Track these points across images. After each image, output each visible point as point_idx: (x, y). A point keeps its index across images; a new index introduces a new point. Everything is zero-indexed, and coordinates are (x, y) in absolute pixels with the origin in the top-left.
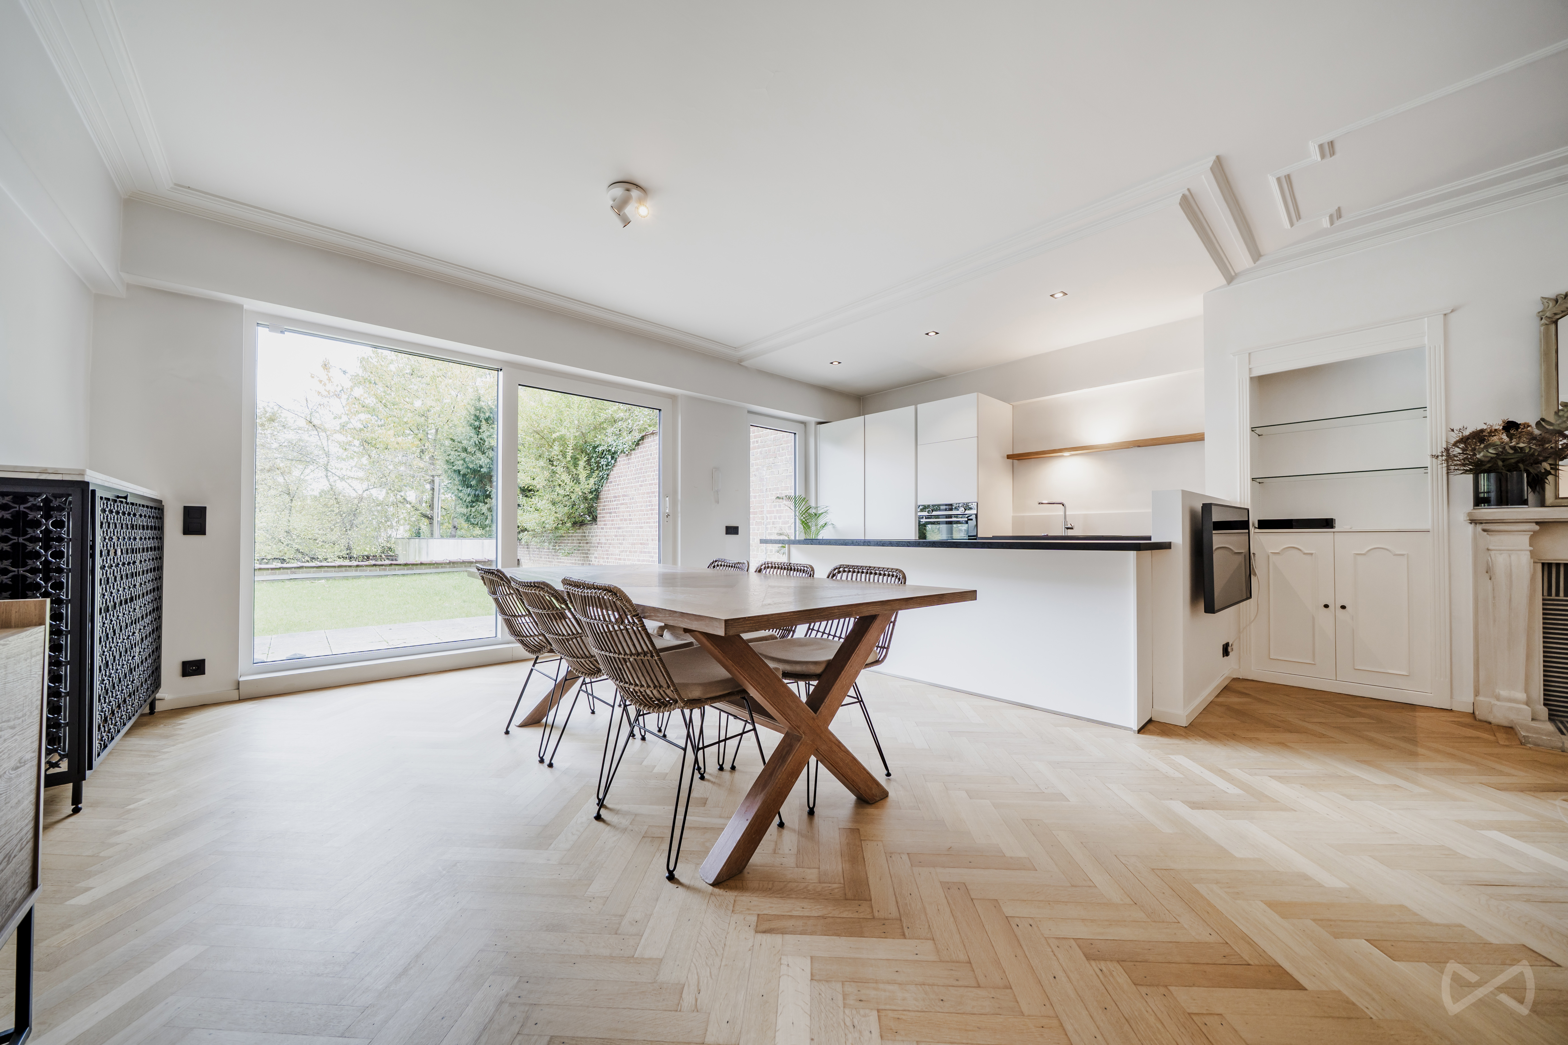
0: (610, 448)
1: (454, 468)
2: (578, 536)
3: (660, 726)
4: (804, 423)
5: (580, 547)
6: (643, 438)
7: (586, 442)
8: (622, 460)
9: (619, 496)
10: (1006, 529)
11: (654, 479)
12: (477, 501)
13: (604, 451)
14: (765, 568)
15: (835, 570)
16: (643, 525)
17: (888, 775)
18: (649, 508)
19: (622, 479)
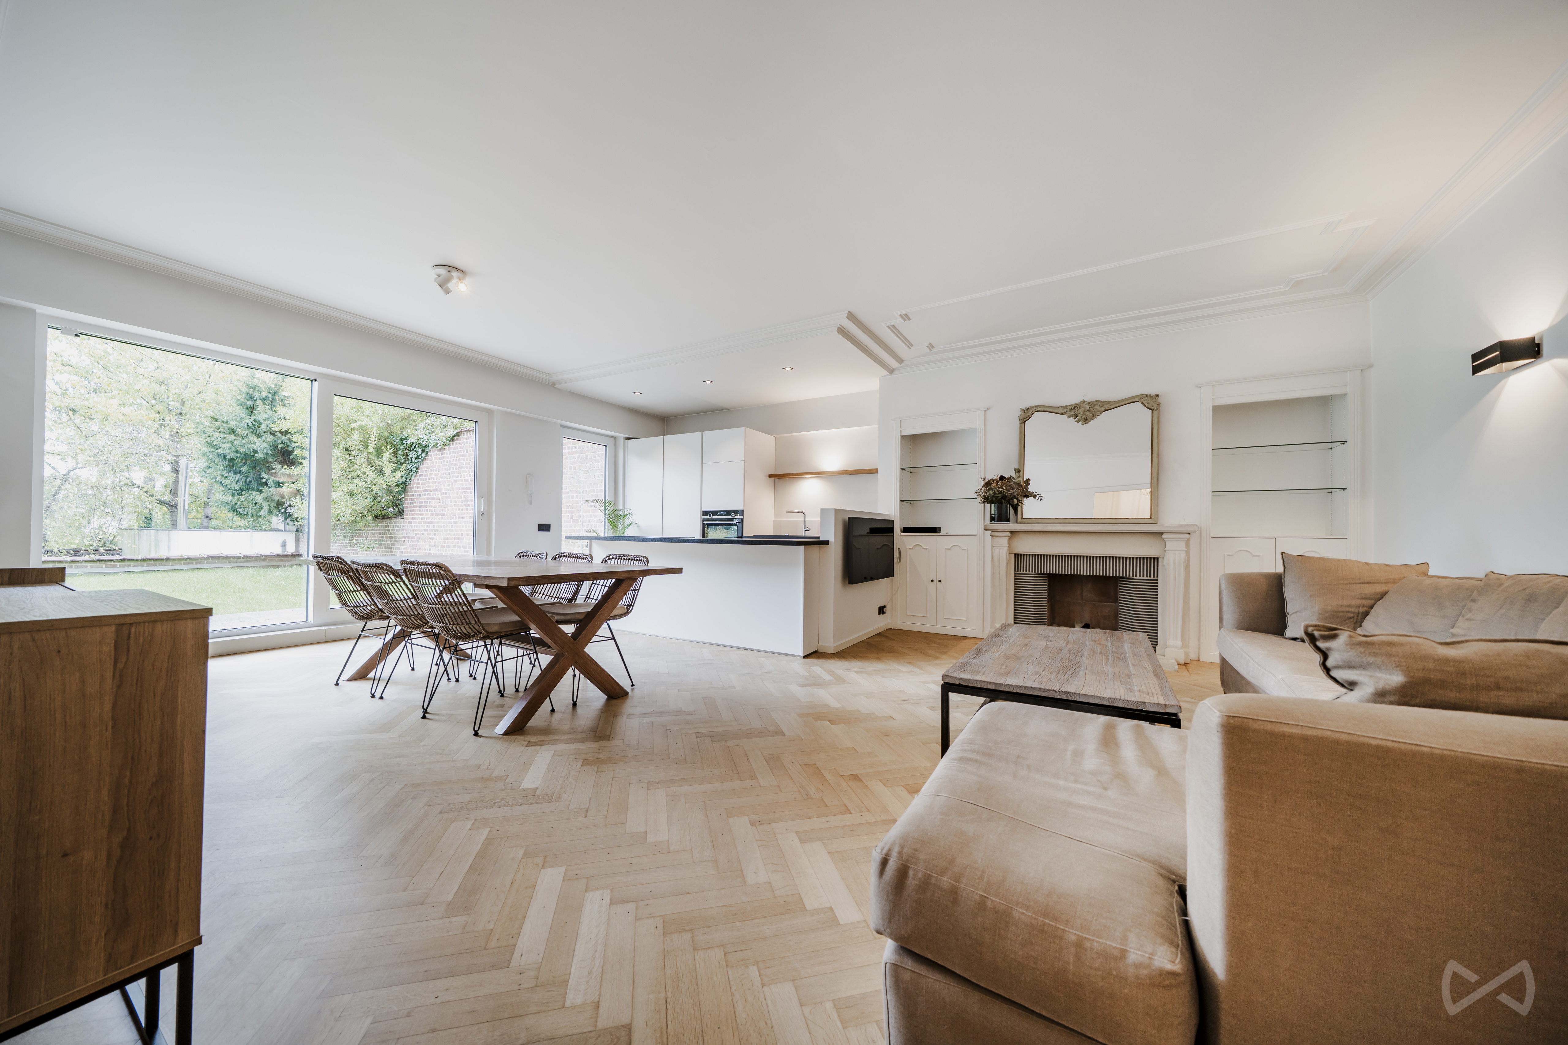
0: (421, 442)
1: (219, 451)
2: (380, 530)
3: (471, 673)
4: (615, 438)
5: (383, 541)
6: (458, 434)
7: (391, 433)
8: (433, 454)
9: (430, 491)
10: (767, 529)
11: (470, 475)
12: (248, 489)
13: (413, 443)
14: (559, 557)
15: (607, 557)
16: (457, 520)
17: (633, 685)
18: (464, 503)
19: (434, 473)
